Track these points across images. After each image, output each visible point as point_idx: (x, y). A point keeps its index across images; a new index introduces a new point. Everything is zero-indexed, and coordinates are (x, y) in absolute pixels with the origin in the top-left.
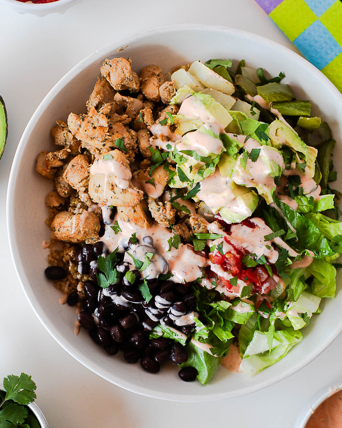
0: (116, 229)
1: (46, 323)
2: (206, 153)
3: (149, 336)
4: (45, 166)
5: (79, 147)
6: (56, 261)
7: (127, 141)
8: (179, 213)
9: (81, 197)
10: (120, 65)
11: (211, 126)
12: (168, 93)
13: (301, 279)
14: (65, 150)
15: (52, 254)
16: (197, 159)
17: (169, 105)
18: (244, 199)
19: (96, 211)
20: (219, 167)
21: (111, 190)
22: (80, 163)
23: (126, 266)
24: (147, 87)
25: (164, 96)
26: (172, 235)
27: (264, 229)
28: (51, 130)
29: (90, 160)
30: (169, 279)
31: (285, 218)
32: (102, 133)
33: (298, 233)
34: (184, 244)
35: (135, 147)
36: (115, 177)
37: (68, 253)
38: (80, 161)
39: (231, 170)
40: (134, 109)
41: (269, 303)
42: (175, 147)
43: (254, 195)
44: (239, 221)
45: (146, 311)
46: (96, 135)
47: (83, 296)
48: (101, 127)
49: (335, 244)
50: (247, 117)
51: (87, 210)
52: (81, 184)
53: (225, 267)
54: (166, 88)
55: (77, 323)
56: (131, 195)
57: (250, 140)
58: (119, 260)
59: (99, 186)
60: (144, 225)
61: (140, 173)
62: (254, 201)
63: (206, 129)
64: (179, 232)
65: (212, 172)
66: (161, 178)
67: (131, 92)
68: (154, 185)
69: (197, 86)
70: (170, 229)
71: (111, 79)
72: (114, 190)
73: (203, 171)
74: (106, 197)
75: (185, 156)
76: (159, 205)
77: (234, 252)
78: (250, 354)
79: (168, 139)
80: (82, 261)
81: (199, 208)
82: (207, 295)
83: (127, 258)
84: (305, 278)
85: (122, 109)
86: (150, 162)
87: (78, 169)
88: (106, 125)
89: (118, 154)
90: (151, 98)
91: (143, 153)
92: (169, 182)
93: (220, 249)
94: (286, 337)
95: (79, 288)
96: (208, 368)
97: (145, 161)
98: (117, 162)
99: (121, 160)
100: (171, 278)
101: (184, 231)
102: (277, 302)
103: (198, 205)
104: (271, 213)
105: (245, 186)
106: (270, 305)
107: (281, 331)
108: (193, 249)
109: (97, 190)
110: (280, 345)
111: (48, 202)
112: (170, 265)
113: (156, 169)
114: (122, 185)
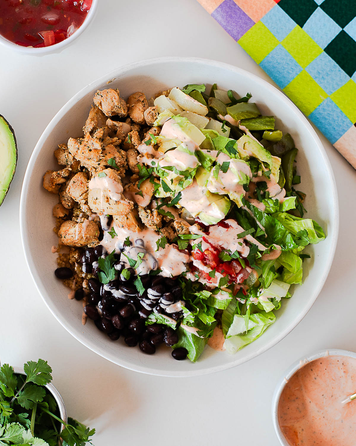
0: (113, 234)
1: (57, 315)
2: (184, 168)
3: (145, 323)
4: (51, 183)
5: (79, 165)
6: (63, 263)
7: (118, 160)
8: (165, 218)
9: (82, 208)
10: (109, 95)
11: (187, 145)
12: (151, 117)
13: (272, 269)
14: (67, 169)
15: (60, 257)
16: (177, 173)
17: (153, 127)
18: (218, 205)
19: (95, 220)
20: (196, 178)
21: (106, 202)
22: (80, 180)
23: (122, 265)
24: (134, 112)
25: (148, 119)
26: (160, 237)
27: (236, 228)
28: (54, 152)
29: (88, 177)
30: (159, 274)
31: (256, 218)
32: (97, 154)
33: (266, 231)
34: (170, 244)
35: (125, 165)
36: (109, 191)
37: (73, 256)
38: (79, 178)
39: (206, 181)
40: (123, 132)
41: (245, 290)
42: (158, 163)
43: (226, 200)
44: (214, 223)
45: (141, 302)
46: (92, 156)
47: (88, 292)
48: (96, 150)
49: (298, 238)
50: (218, 135)
51: (88, 219)
52: (82, 197)
53: (205, 262)
54: (150, 113)
55: (84, 315)
56: (123, 205)
57: (221, 155)
58: (116, 260)
59: (97, 199)
60: (136, 230)
61: (130, 186)
62: (227, 206)
63: (183, 147)
64: (166, 234)
65: (190, 183)
66: (148, 189)
67: (120, 117)
68: (142, 196)
69: (176, 110)
70: (158, 232)
71: (102, 108)
72: (109, 202)
73: (183, 182)
74: (103, 208)
75: (166, 171)
76: (147, 213)
77: (211, 249)
78: (231, 335)
79: (153, 156)
80: (85, 262)
81: (181, 213)
82: (192, 286)
83: (123, 258)
84: (275, 268)
85: (113, 132)
86: (138, 177)
87: (78, 184)
88: (100, 148)
89: (110, 172)
90: (138, 121)
91: (132, 170)
92: (155, 193)
93: (199, 247)
94: (261, 319)
95: (84, 285)
96: (196, 347)
97: (134, 175)
98: (110, 179)
99: (113, 177)
100: (161, 274)
101: (169, 233)
102: (252, 290)
103: (181, 210)
104: (243, 214)
105: (218, 194)
106: (246, 293)
107: (257, 314)
108: (177, 248)
109: (95, 202)
110: (257, 326)
111: (55, 213)
112: (159, 263)
113: (144, 182)
114: (115, 197)
